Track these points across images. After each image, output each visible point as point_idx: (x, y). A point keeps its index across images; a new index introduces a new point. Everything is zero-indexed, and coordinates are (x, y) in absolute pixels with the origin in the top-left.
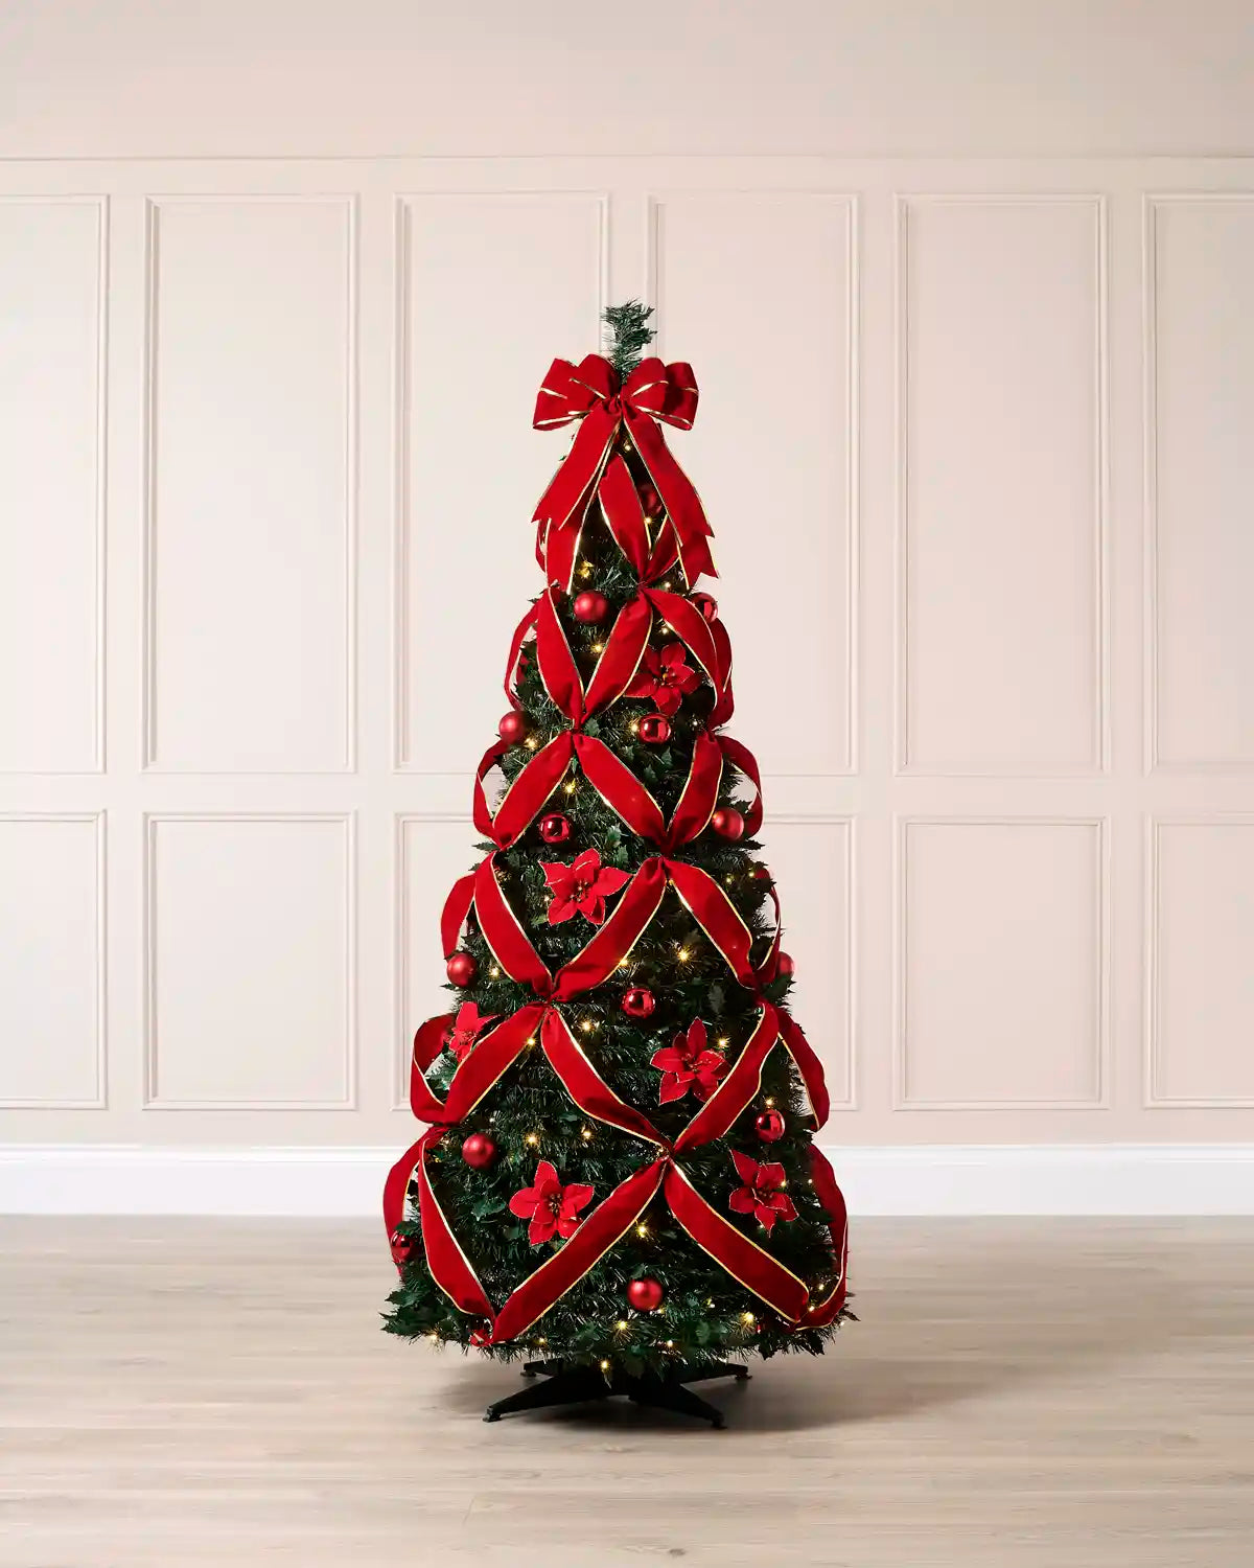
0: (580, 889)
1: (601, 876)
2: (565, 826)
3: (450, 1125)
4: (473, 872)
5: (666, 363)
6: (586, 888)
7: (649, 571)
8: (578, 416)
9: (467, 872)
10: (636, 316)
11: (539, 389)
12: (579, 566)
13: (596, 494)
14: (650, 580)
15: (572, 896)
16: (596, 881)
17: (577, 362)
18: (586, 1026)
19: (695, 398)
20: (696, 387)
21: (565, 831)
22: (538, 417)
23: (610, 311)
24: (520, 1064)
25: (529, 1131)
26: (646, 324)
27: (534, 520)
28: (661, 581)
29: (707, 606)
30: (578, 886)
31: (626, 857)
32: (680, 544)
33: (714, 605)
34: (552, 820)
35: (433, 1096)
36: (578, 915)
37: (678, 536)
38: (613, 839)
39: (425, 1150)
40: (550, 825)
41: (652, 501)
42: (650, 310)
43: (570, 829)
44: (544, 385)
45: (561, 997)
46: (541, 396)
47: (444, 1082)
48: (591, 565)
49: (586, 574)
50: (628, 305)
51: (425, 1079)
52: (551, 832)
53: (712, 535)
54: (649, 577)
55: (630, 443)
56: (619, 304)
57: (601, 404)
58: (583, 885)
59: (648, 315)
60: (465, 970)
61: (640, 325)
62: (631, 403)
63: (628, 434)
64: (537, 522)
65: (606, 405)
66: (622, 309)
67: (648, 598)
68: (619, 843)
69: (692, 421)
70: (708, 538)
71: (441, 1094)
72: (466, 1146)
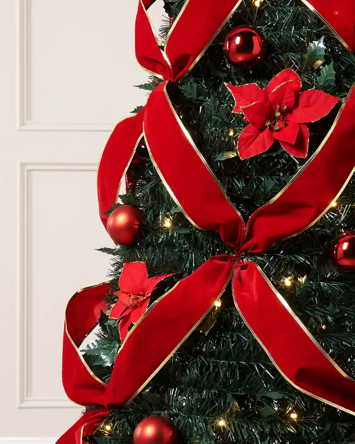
0: (278, 114)
1: (302, 101)
2: (256, 40)
3: (112, 407)
4: (135, 114)
6: (284, 114)
9: (128, 114)
15: (268, 123)
16: (296, 105)
18: (288, 282)
21: (257, 48)
24: (204, 331)
25: (218, 412)
30: (274, 112)
31: (333, 78)
34: (239, 34)
35: (92, 373)
36: (276, 145)
38: (314, 56)
39: (84, 438)
40: (238, 40)
43: (262, 46)
45: (256, 247)
47: (104, 357)
51: (81, 354)
52: (240, 49)
58: (280, 110)
60: (128, 226)
68: (320, 62)
71: (101, 371)
72: (138, 431)
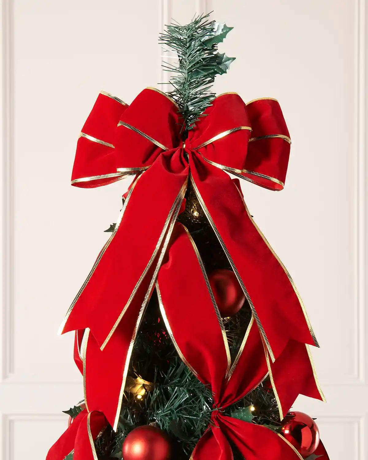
5: (247, 101)
7: (227, 393)
8: (130, 173)
10: (206, 38)
11: (79, 134)
12: (131, 382)
13: (154, 290)
14: (227, 405)
17: (128, 99)
19: (286, 147)
20: (286, 133)
22: (78, 172)
23: (174, 29)
26: (221, 49)
27: (67, 329)
28: (243, 404)
29: (305, 433)
32: (271, 357)
33: (313, 429)
37: (269, 347)
41: (232, 294)
42: (227, 29)
44: (85, 130)
46: (82, 142)
48: (146, 383)
49: (140, 393)
50: (196, 22)
53: (314, 343)
54: (226, 401)
55: (199, 209)
56: (185, 20)
57: (160, 158)
59: (223, 36)
61: (213, 48)
62: (202, 156)
63: (196, 198)
64: (72, 334)
65: (167, 159)
66: (188, 28)
67: (225, 430)
69: (283, 179)
70: (309, 348)
